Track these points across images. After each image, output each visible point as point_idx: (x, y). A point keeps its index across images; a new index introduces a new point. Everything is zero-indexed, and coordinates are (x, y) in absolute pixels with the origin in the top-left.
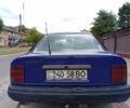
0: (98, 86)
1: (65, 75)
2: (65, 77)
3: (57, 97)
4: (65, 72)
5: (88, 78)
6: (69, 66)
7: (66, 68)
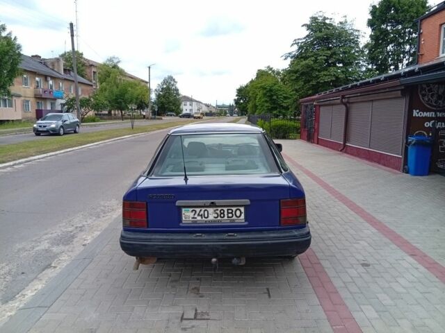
0: (261, 231)
1: (212, 215)
2: (211, 217)
3: (199, 248)
4: (211, 210)
5: (246, 219)
6: (217, 202)
7: (213, 205)
